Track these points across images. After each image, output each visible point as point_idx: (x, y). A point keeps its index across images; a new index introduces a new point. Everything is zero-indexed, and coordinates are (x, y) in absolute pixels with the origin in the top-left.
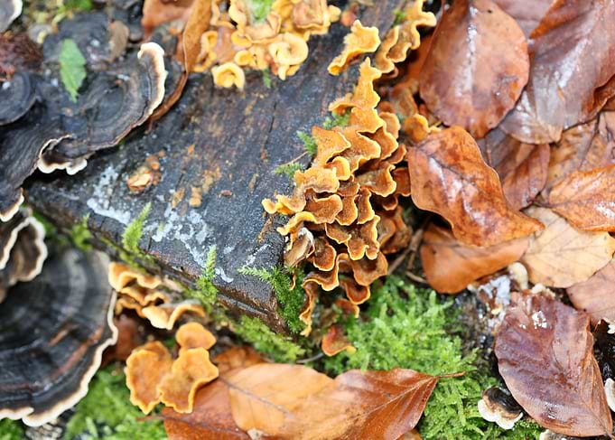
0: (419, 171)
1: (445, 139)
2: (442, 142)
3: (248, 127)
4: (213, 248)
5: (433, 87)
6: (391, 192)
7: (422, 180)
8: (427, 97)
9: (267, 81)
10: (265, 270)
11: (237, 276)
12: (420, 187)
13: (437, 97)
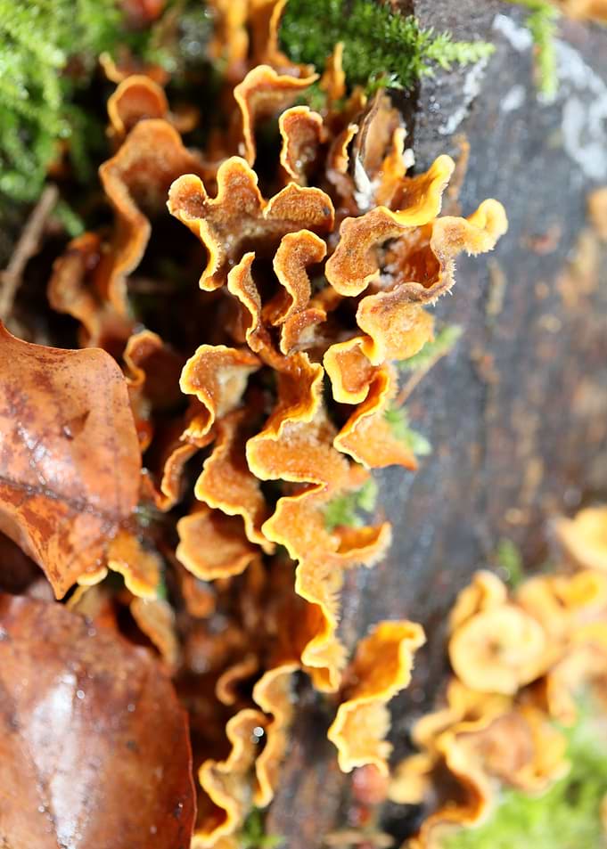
0: (105, 455)
1: (67, 559)
2: (69, 549)
3: (526, 424)
4: (549, 94)
5: (119, 687)
6: (189, 362)
7: (97, 431)
8: (128, 655)
9: (510, 557)
10: (444, 62)
11: (489, 34)
12: (99, 411)
13: (99, 668)
